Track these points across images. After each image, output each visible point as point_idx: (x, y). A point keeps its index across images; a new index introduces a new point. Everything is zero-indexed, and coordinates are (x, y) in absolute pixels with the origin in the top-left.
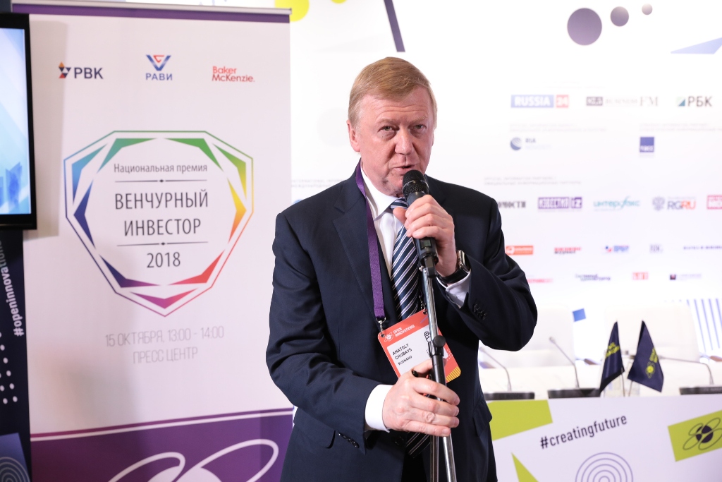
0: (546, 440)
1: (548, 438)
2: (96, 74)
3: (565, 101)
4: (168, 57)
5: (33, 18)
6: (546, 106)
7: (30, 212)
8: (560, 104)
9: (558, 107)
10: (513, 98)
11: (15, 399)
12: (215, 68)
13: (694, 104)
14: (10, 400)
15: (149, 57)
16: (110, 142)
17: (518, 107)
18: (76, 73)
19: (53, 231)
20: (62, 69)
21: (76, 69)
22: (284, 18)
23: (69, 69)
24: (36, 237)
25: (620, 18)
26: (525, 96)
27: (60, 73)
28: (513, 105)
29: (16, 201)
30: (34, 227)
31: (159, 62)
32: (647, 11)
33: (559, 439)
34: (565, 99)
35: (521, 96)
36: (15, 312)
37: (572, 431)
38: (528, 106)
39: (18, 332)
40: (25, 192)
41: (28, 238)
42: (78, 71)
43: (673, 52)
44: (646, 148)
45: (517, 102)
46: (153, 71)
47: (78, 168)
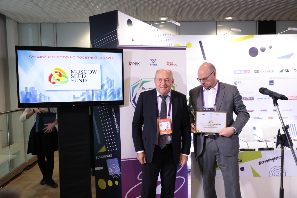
0: (260, 162)
1: (261, 162)
2: (138, 64)
3: (249, 72)
4: (156, 60)
5: (124, 50)
6: (244, 73)
7: (122, 100)
8: (247, 72)
9: (247, 73)
10: (235, 71)
11: (116, 149)
12: (167, 62)
13: (284, 72)
14: (115, 149)
15: (151, 59)
16: (141, 82)
17: (236, 73)
18: (133, 64)
19: (128, 105)
20: (130, 63)
21: (133, 63)
22: (185, 49)
23: (131, 63)
24: (123, 106)
25: (263, 50)
26: (238, 70)
27: (129, 64)
28: (235, 73)
29: (119, 97)
30: (123, 104)
31: (153, 61)
32: (271, 47)
33: (264, 162)
34: (249, 71)
35: (237, 70)
36: (117, 126)
37: (268, 160)
38: (239, 73)
39: (118, 131)
40: (121, 95)
41: (121, 107)
42: (134, 63)
43: (278, 58)
44: (271, 84)
45: (236, 72)
46: (152, 63)
47: (133, 88)
